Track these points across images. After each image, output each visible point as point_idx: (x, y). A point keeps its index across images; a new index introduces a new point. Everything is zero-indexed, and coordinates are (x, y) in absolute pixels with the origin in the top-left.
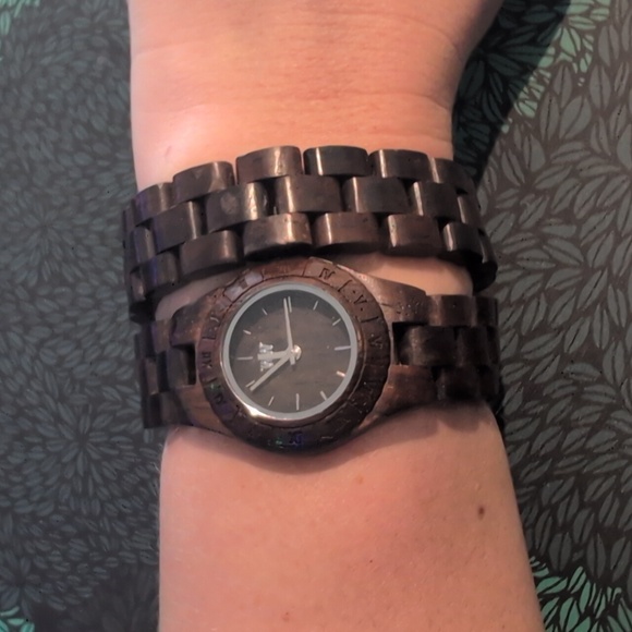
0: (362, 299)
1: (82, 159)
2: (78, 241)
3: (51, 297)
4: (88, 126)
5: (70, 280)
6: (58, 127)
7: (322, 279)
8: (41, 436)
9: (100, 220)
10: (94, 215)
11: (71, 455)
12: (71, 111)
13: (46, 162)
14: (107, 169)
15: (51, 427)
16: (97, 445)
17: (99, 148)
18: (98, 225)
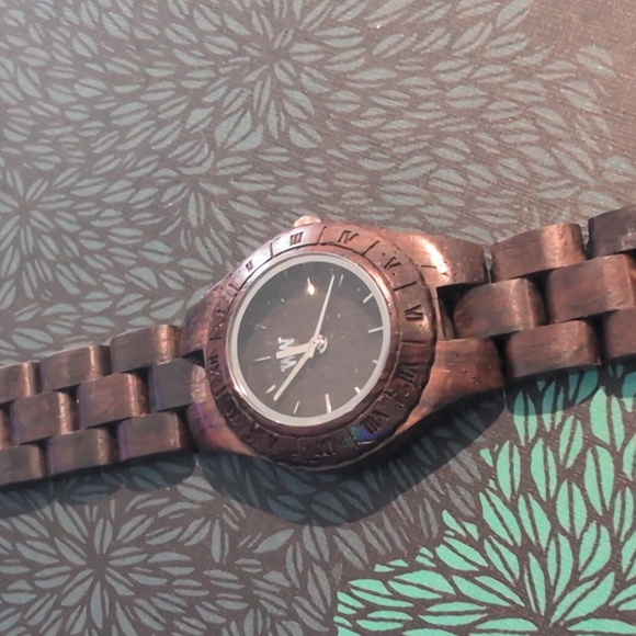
0: (394, 262)
1: (89, 88)
2: (85, 224)
3: (39, 323)
4: (99, 33)
5: (73, 290)
6: (47, 43)
7: (342, 243)
8: (25, 562)
9: (123, 183)
10: (112, 177)
11: (80, 592)
12: (68, 13)
13: (27, 101)
14: (133, 97)
15: (44, 547)
16: (125, 570)
17: (117, 66)
18: (120, 192)
